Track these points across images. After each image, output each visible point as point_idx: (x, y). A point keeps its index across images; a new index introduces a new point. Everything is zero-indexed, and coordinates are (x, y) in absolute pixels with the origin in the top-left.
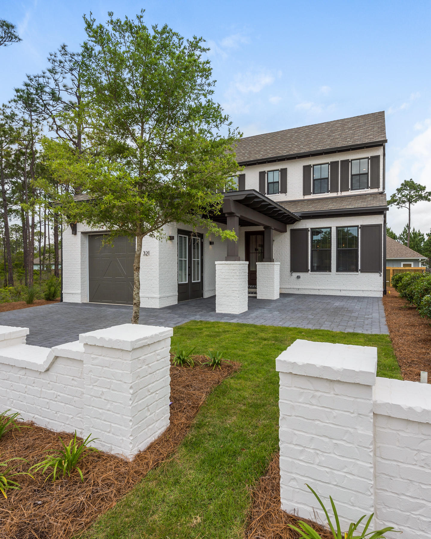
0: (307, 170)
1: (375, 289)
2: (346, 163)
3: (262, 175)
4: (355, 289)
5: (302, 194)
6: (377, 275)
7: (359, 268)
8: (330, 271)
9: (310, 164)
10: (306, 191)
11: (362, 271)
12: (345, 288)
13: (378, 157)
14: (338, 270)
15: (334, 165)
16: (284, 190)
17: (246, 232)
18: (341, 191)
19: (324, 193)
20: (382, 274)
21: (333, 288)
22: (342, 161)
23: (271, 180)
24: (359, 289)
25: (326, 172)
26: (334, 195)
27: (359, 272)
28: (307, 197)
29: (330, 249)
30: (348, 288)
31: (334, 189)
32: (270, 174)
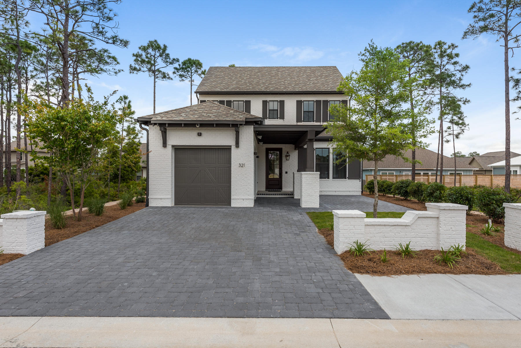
0: (299, 103)
1: (357, 190)
2: (326, 102)
3: (265, 103)
4: (344, 190)
5: (296, 121)
6: (358, 181)
7: (347, 176)
8: (328, 178)
9: (301, 100)
10: (299, 119)
11: (349, 178)
12: (338, 190)
13: (346, 101)
14: (333, 178)
15: (318, 102)
16: (282, 117)
17: (266, 148)
18: (323, 122)
19: (311, 122)
20: (361, 180)
21: (331, 190)
22: (324, 101)
23: (271, 108)
24: (347, 190)
25: (312, 108)
26: (318, 124)
27: (347, 179)
28: (299, 124)
29: (328, 163)
30: (340, 190)
31: (318, 120)
32: (271, 103)
